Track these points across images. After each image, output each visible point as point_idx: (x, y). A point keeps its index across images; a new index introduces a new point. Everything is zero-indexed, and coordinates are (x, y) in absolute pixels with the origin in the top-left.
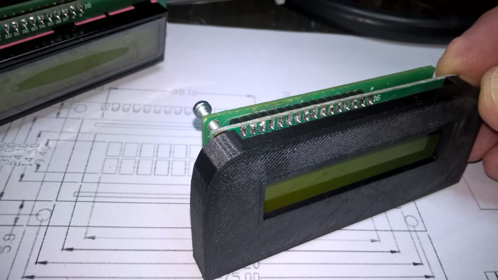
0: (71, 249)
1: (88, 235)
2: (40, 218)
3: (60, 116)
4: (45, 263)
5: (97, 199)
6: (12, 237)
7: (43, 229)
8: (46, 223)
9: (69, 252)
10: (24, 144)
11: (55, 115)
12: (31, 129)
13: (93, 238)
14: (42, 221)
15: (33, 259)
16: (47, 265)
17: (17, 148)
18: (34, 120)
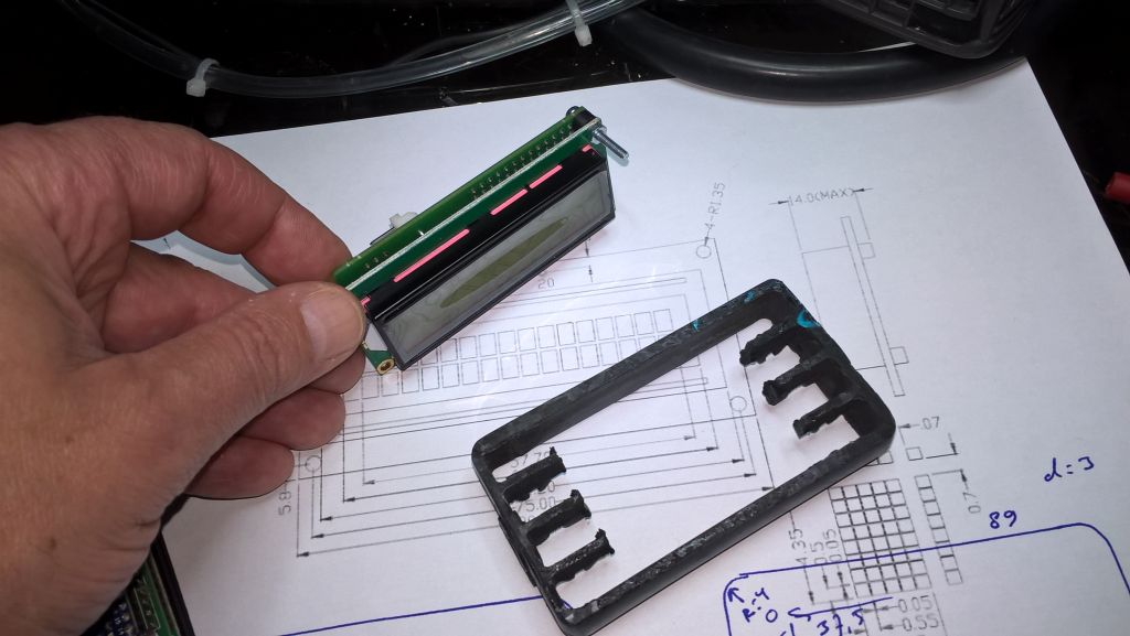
0: (353, 500)
1: (367, 481)
2: (310, 467)
4: (329, 519)
5: (366, 434)
6: (288, 495)
7: (318, 480)
8: (318, 473)
9: (351, 502)
13: (372, 483)
14: (313, 472)
15: (317, 517)
16: (333, 521)
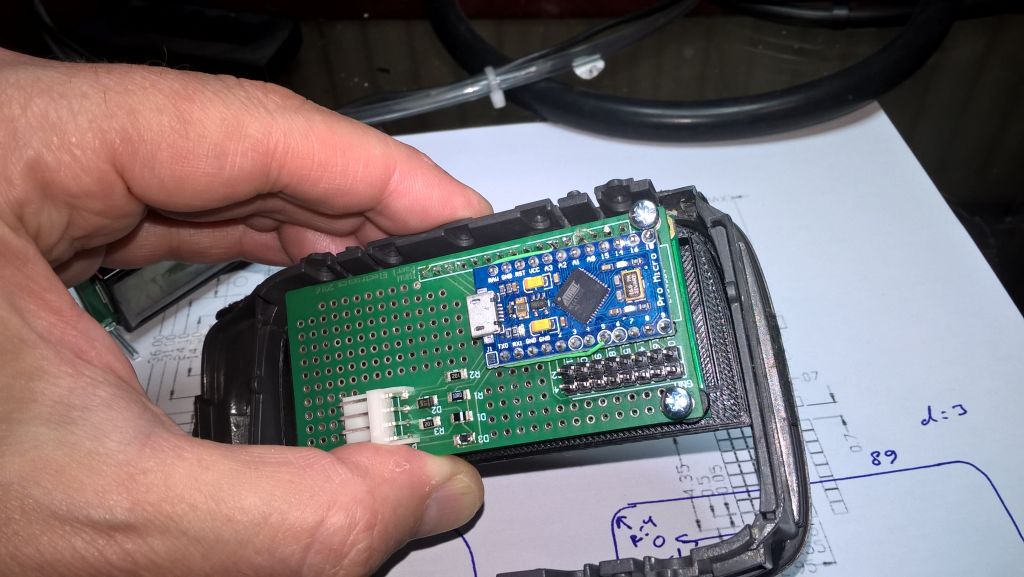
3: (219, 294)
10: (185, 333)
11: (212, 294)
12: (188, 315)
17: (177, 340)
18: (190, 304)
